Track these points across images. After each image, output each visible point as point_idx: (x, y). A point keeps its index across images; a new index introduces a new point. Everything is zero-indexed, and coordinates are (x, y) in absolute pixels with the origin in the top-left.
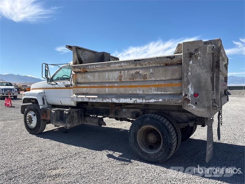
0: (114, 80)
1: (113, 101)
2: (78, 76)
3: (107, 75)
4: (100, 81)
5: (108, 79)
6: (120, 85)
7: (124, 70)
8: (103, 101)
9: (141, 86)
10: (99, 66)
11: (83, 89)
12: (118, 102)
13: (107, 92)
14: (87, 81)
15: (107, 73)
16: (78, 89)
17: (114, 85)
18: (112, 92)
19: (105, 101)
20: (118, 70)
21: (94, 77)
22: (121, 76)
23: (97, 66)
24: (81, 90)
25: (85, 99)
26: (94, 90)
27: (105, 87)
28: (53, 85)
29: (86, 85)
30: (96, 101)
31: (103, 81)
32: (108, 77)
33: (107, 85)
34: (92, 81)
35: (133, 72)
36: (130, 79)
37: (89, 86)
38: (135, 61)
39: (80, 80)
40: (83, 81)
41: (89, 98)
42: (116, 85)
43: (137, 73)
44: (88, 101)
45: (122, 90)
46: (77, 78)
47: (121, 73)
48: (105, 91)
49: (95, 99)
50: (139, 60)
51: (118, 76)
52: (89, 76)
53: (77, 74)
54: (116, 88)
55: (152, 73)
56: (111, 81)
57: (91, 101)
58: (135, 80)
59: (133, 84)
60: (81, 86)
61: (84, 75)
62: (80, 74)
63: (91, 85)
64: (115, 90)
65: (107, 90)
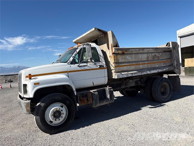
0: (144, 60)
1: (147, 73)
2: (119, 57)
3: (140, 56)
4: (136, 60)
5: (141, 59)
6: (148, 62)
7: (149, 53)
8: (142, 74)
9: (158, 63)
10: (137, 50)
11: (124, 67)
12: (150, 73)
13: (141, 68)
14: (126, 61)
15: (140, 55)
16: (120, 68)
17: (145, 63)
18: (144, 68)
19: (143, 74)
20: (147, 53)
21: (132, 57)
22: (148, 57)
23: (136, 50)
24: (122, 69)
25: (129, 75)
26: (133, 67)
27: (140, 64)
28: (81, 67)
29: (126, 64)
30: (138, 75)
31: (138, 60)
32: (141, 58)
33: (141, 63)
34: (131, 61)
35: (153, 54)
36: (153, 59)
37: (128, 64)
38: (156, 48)
39: (121, 60)
40: (123, 61)
41: (132, 73)
42: (146, 62)
43: (155, 55)
44: (131, 76)
45: (149, 66)
46: (118, 59)
47: (148, 55)
48: (140, 67)
49: (136, 74)
50: (157, 48)
51: (147, 57)
52: (128, 57)
53: (118, 56)
54: (146, 65)
55: (161, 55)
56: (143, 60)
57: (134, 75)
58: (155, 59)
59: (154, 62)
60: (122, 65)
61: (123, 56)
62: (120, 55)
63: (130, 64)
64: (145, 66)
65: (141, 67)
